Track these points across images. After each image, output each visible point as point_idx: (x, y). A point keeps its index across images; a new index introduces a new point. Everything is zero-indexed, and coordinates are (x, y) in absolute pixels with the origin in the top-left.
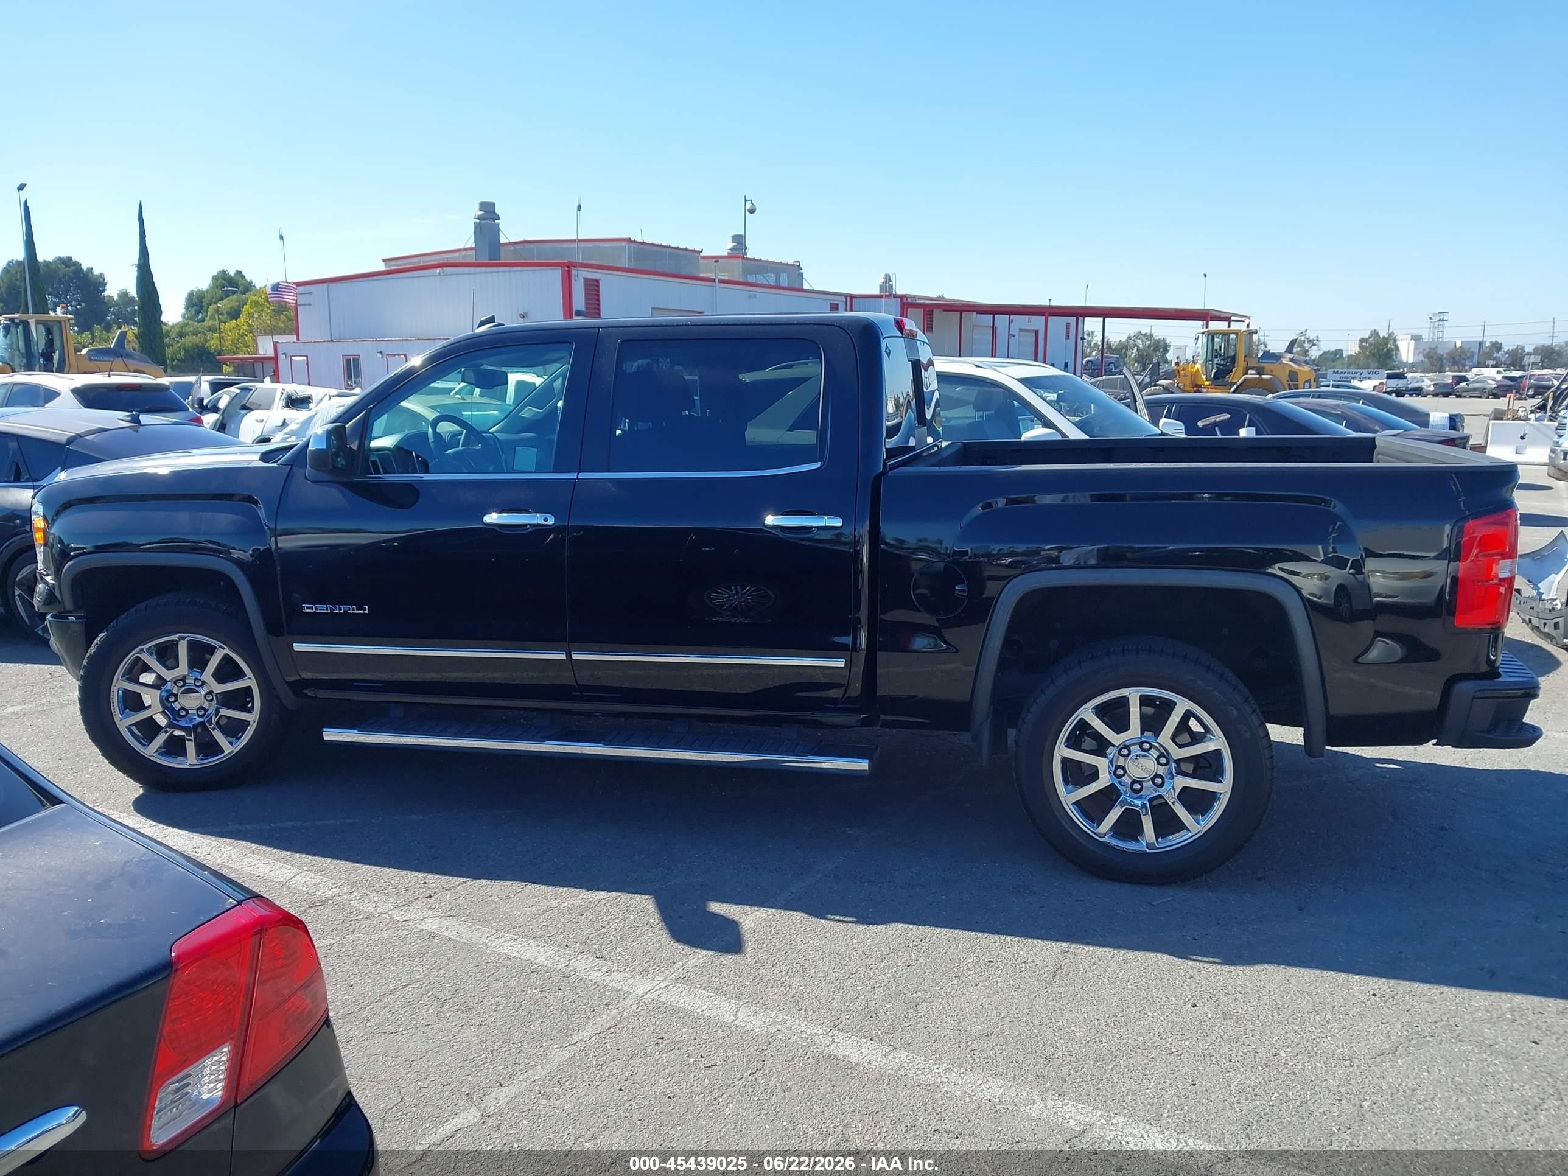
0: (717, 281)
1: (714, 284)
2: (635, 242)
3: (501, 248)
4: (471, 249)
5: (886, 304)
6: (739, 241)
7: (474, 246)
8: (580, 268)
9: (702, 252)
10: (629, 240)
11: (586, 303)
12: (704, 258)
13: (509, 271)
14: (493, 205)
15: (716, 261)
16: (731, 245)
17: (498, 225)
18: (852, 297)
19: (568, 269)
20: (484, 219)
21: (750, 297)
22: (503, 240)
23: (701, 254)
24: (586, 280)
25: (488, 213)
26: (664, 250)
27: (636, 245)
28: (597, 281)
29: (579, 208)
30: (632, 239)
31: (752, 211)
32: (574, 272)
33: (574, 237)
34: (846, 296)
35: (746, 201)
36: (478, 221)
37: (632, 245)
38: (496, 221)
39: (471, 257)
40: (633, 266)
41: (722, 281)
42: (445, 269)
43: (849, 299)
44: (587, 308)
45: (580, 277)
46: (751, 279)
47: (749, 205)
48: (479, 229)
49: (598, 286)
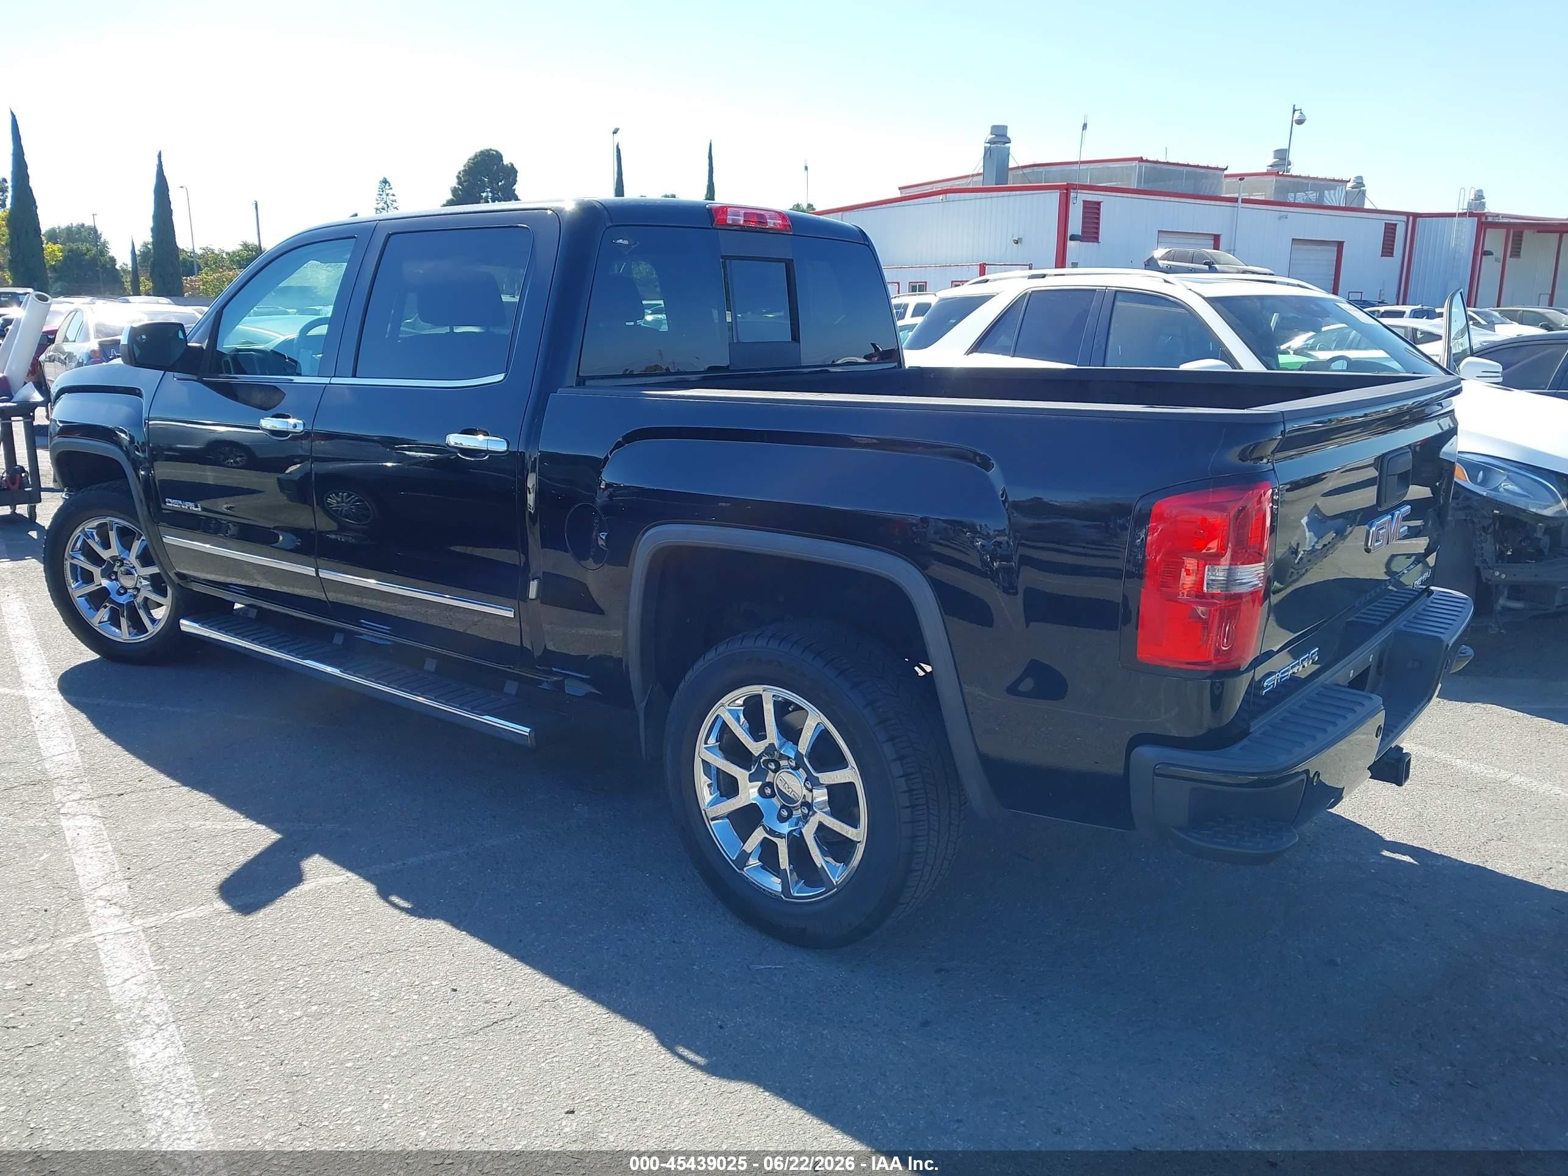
0: (1240, 200)
1: (1236, 204)
2: (1147, 161)
3: (1010, 172)
4: (978, 175)
5: (1458, 224)
6: (1282, 156)
7: (981, 171)
8: (1079, 191)
9: (1226, 169)
10: (1141, 160)
11: (1083, 227)
12: (1227, 176)
13: (1009, 196)
14: (1005, 128)
15: (1240, 179)
16: (1271, 160)
17: (1009, 148)
18: (1416, 216)
19: (1066, 191)
20: (995, 143)
21: (1280, 218)
22: (1012, 164)
23: (1226, 172)
24: (1085, 202)
25: (1000, 136)
26: (1181, 168)
27: (1148, 165)
28: (1099, 203)
29: (1085, 126)
30: (1144, 158)
31: (1300, 122)
32: (1072, 195)
33: (1076, 159)
34: (1408, 214)
35: (1294, 111)
36: (989, 145)
37: (1144, 164)
38: (1007, 145)
39: (978, 182)
40: (1142, 187)
41: (1244, 201)
42: (948, 195)
43: (1411, 218)
44: (1083, 232)
45: (1078, 199)
46: (1291, 198)
47: (1297, 115)
48: (988, 153)
49: (1099, 209)
